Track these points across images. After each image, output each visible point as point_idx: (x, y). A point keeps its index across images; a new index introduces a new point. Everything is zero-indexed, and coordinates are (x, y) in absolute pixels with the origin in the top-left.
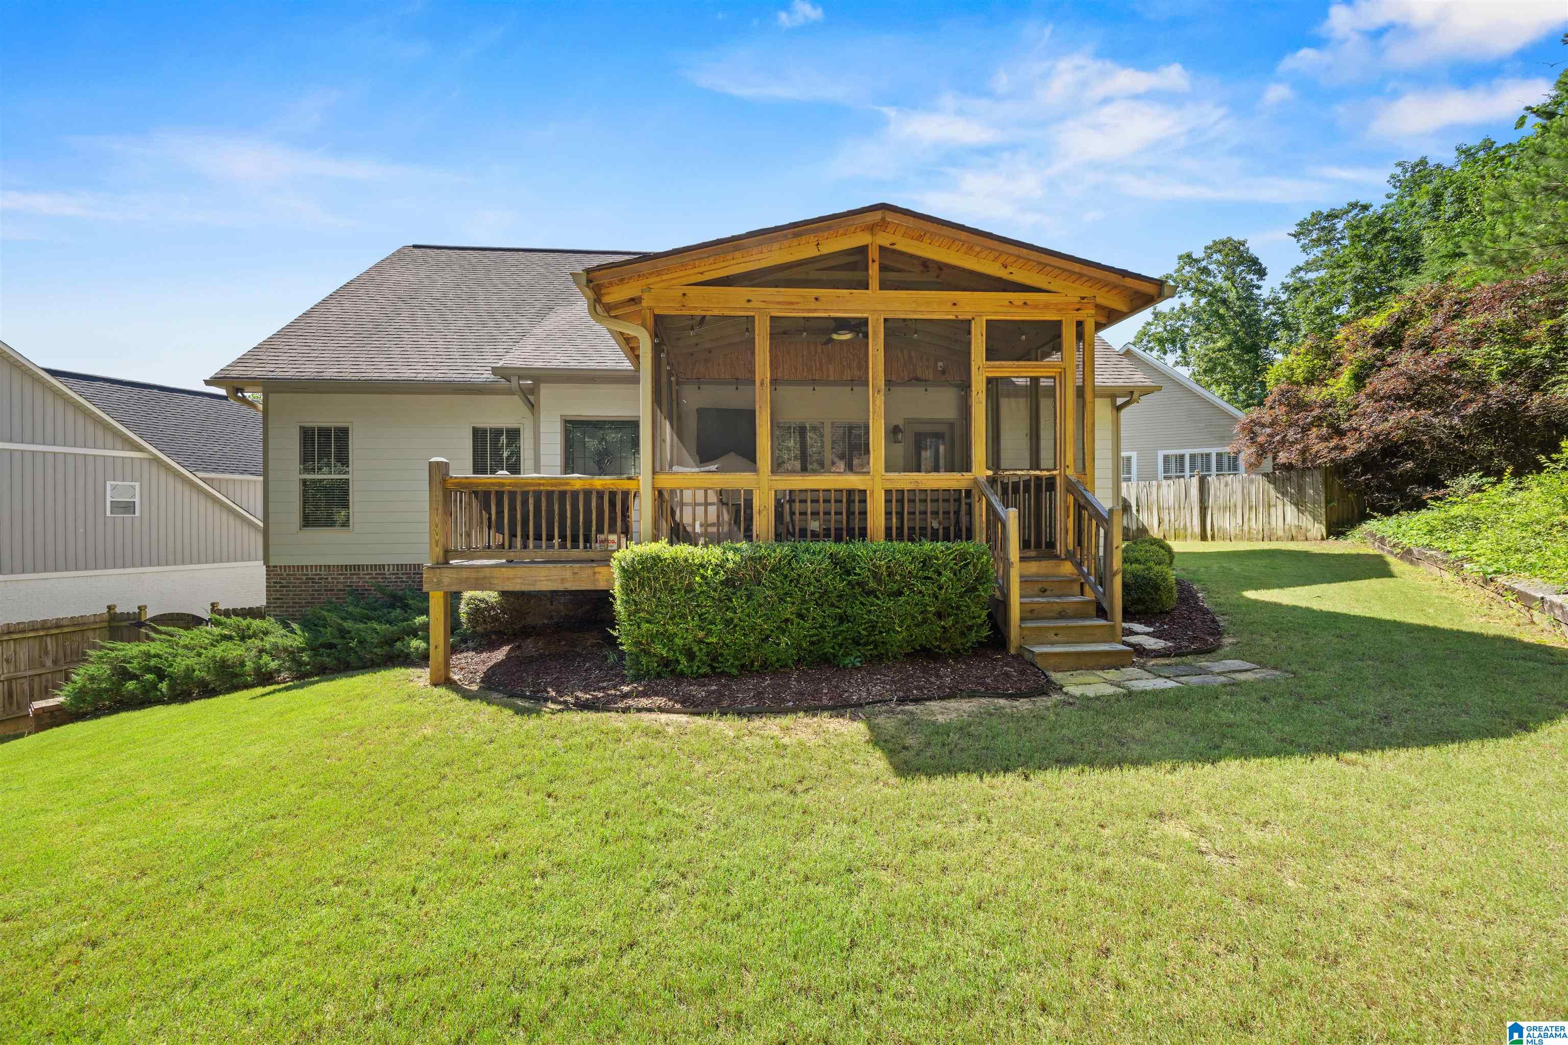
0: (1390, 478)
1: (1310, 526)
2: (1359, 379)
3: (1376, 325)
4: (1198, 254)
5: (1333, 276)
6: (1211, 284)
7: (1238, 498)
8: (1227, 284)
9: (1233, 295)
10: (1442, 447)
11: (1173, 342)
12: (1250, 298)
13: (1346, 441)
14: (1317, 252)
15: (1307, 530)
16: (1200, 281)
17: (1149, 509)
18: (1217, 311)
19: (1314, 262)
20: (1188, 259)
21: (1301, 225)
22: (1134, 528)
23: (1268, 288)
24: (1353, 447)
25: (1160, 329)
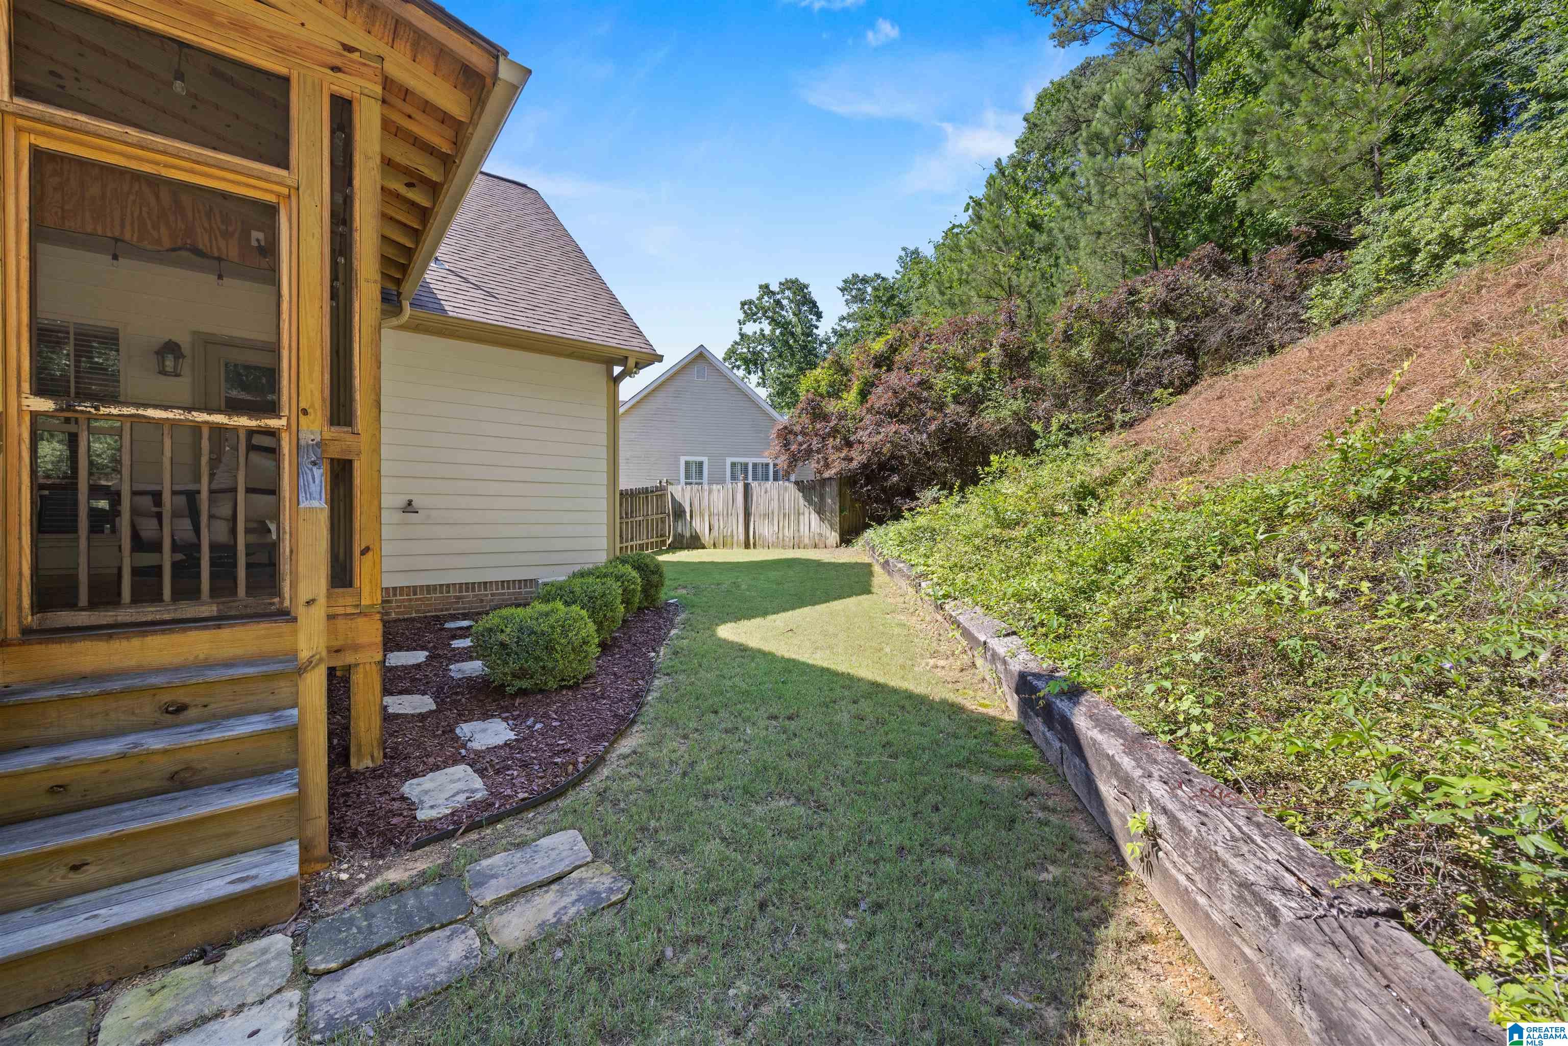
0: (884, 490)
1: (828, 534)
2: (864, 395)
3: (877, 348)
4: (775, 287)
5: (862, 327)
6: (784, 317)
7: (775, 504)
8: (794, 320)
9: (798, 330)
10: (917, 462)
11: (756, 364)
12: (810, 334)
13: (854, 454)
14: (855, 307)
15: (826, 538)
16: (775, 312)
17: (702, 515)
18: (787, 342)
19: (853, 314)
20: (765, 289)
21: (845, 281)
22: (688, 535)
23: (824, 328)
24: (859, 458)
25: (745, 350)
